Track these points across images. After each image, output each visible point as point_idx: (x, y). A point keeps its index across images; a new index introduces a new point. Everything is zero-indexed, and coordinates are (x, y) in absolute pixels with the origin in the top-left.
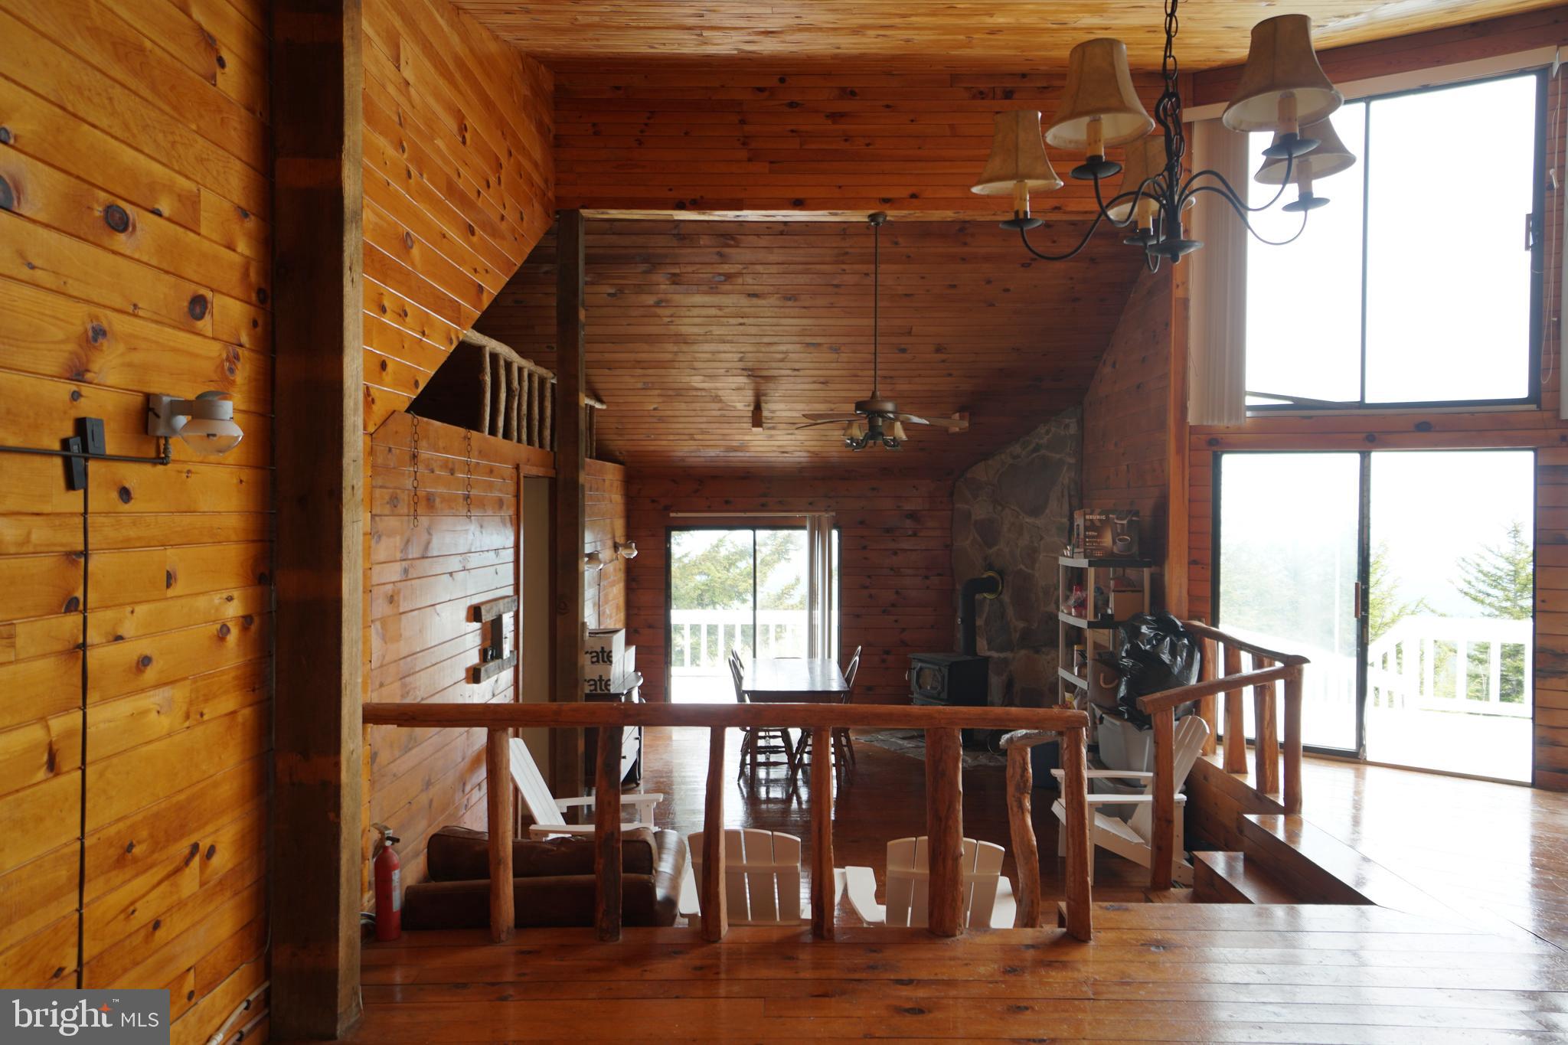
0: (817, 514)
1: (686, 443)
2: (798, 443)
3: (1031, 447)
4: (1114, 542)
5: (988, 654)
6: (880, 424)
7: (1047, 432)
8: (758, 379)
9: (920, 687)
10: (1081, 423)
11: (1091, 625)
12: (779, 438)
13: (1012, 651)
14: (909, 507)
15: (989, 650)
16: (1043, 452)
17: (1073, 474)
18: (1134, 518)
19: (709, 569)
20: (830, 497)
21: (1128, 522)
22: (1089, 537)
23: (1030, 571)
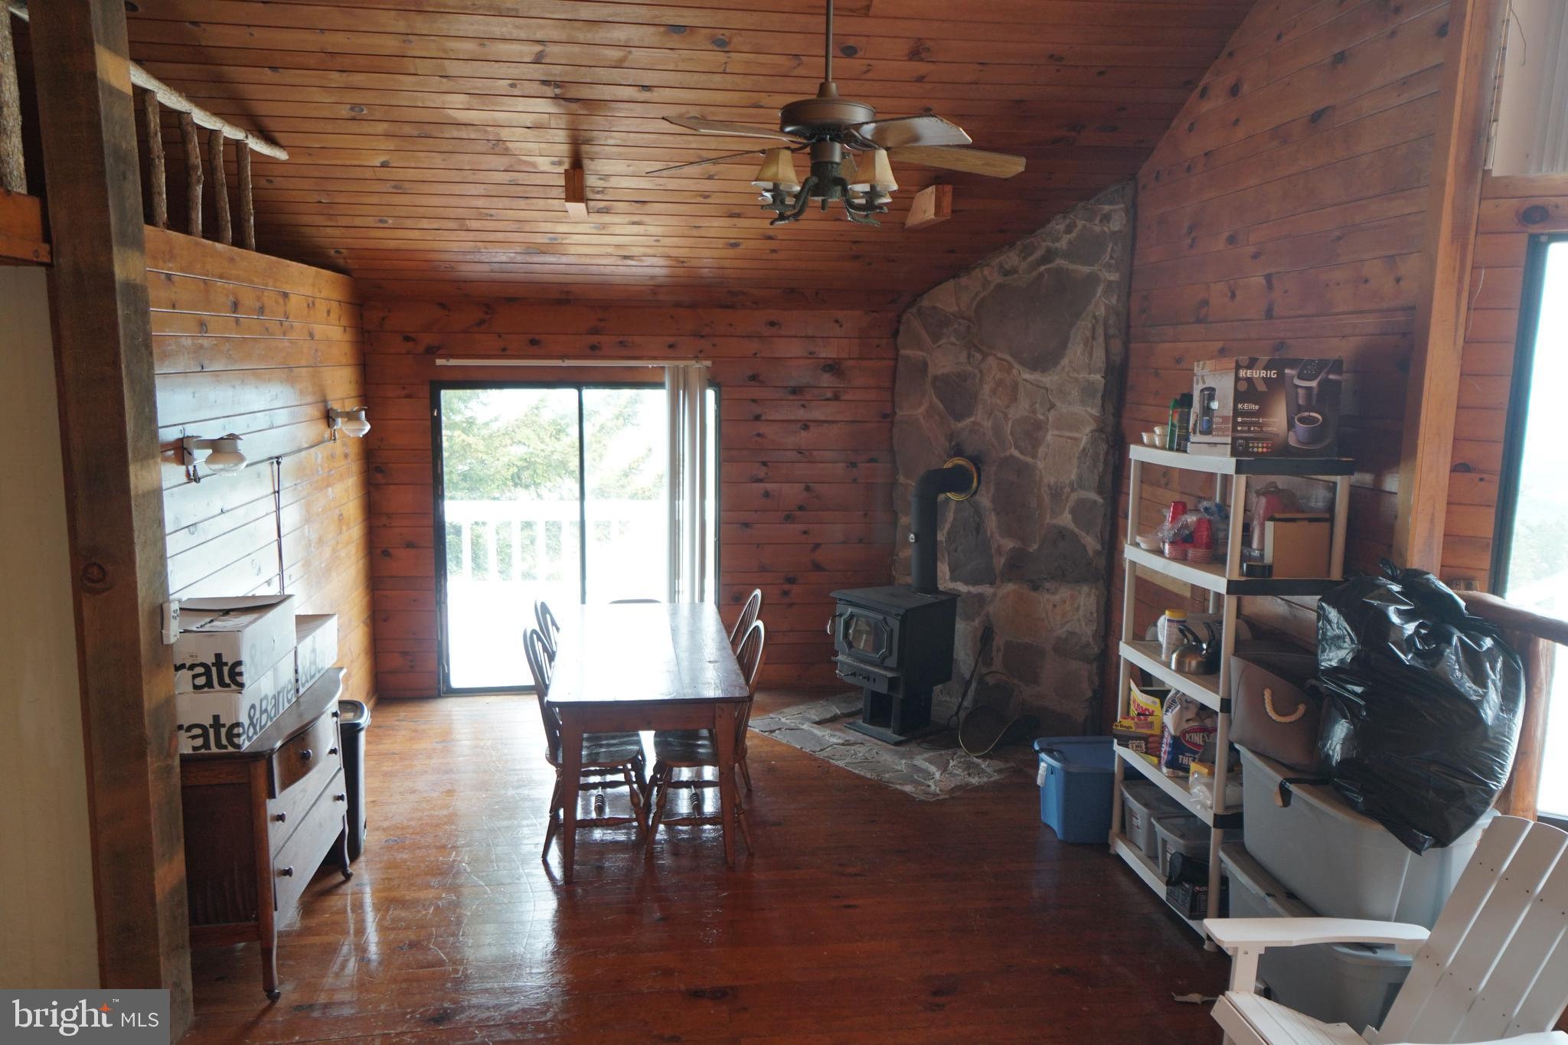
0: (681, 364)
1: (454, 236)
2: (650, 241)
3: (1038, 254)
4: (1291, 425)
5: (952, 585)
6: (837, 158)
7: (1069, 229)
8: (574, 106)
9: (850, 645)
10: (1133, 212)
11: (1232, 587)
12: (618, 230)
13: (992, 584)
14: (827, 352)
15: (953, 579)
16: (1060, 262)
17: (1114, 300)
18: (1331, 377)
19: (528, 438)
20: (703, 337)
21: (1320, 384)
22: (1244, 414)
23: (1029, 460)
